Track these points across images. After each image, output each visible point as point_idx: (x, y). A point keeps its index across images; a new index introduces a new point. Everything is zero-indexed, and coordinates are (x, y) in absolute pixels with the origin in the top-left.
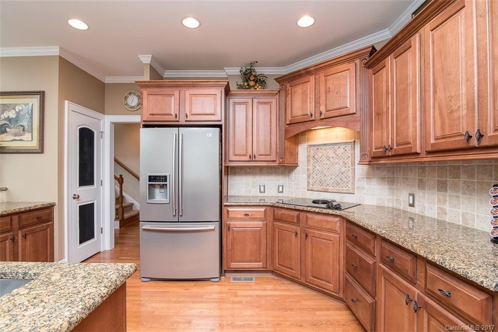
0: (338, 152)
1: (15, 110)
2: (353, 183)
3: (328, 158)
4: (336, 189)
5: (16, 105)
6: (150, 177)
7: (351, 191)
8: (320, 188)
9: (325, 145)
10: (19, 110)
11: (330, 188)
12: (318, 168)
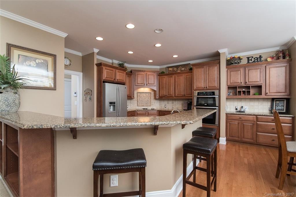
0: (147, 95)
1: (36, 62)
2: (151, 103)
3: (144, 96)
4: (146, 105)
5: (37, 59)
6: (110, 102)
7: (150, 105)
8: (141, 105)
9: (143, 92)
10: (39, 62)
11: (144, 105)
12: (141, 99)
